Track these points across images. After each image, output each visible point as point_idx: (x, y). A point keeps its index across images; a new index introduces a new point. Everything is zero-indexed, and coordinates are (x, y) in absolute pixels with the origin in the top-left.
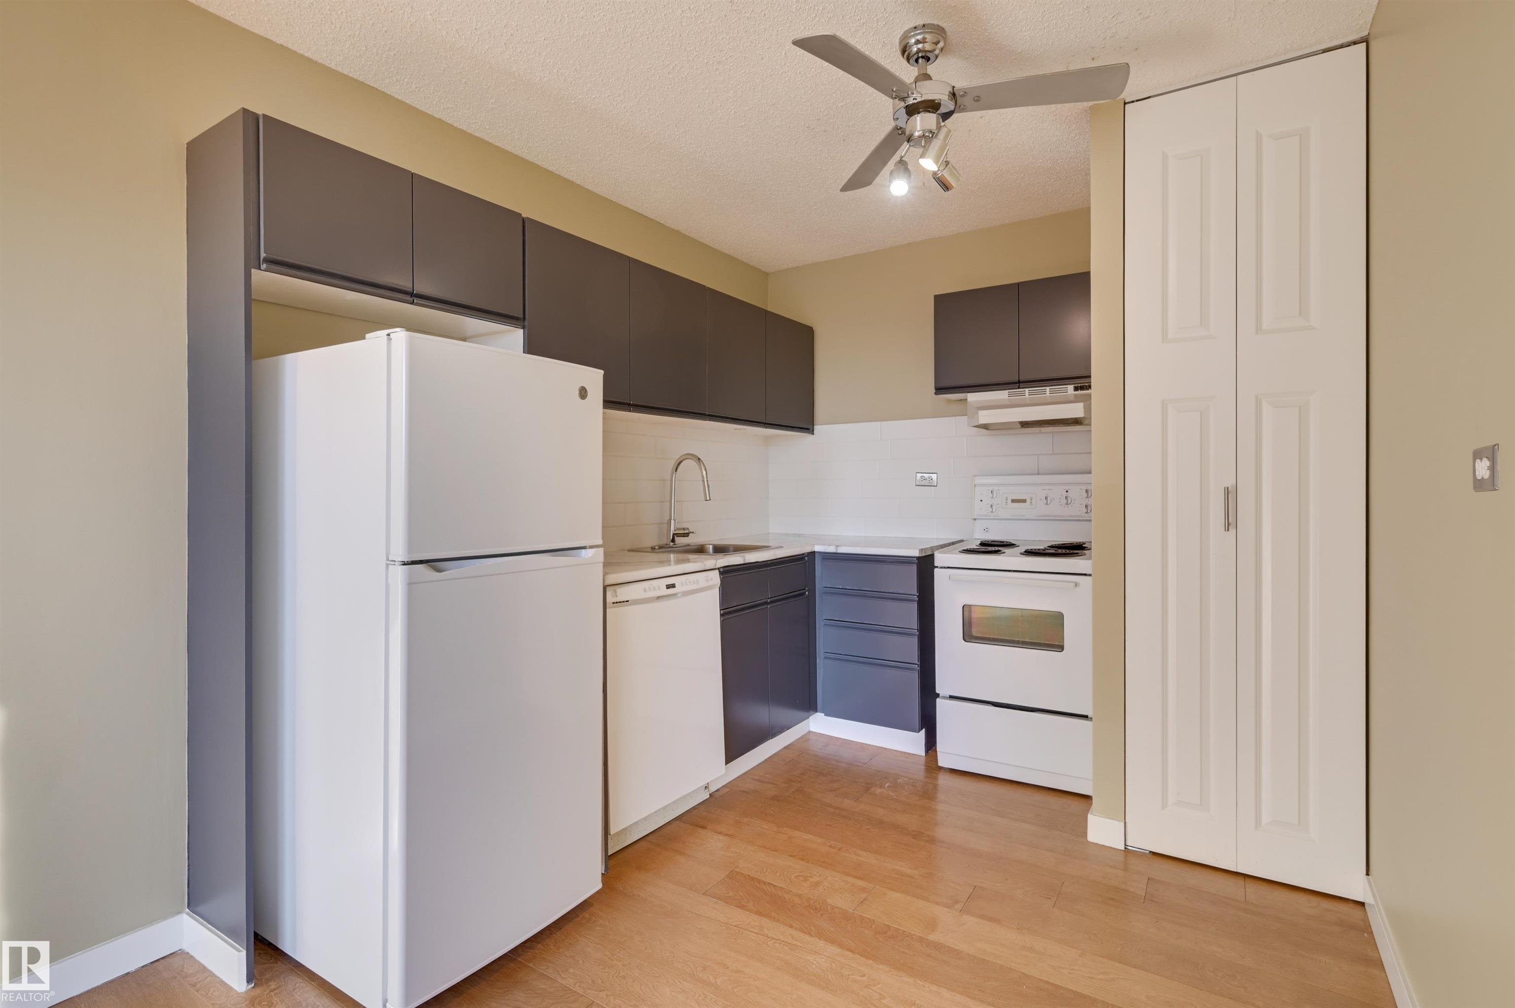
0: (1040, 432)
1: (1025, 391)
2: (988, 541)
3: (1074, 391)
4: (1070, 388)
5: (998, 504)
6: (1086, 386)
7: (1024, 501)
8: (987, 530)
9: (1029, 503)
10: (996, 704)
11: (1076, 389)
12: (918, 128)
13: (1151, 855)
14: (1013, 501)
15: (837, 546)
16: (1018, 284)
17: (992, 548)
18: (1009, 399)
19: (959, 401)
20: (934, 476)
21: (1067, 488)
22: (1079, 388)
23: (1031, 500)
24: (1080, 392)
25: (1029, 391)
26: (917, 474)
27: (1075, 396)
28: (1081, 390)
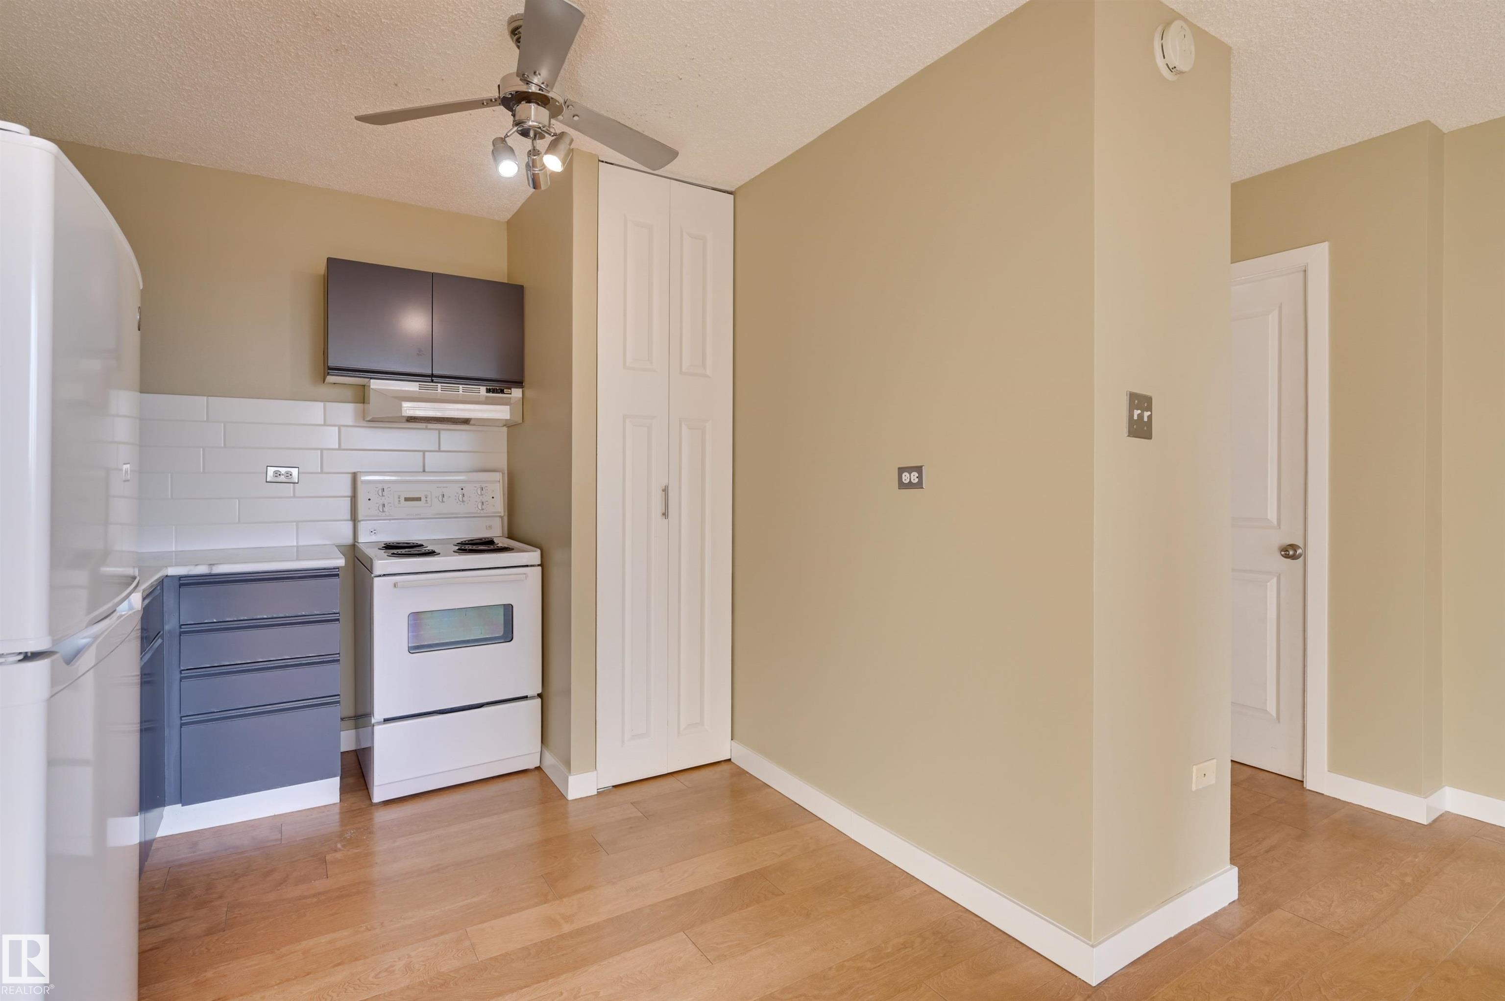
0: (426, 429)
1: (437, 386)
2: (393, 543)
3: (487, 392)
4: (483, 389)
5: (390, 503)
6: (497, 389)
7: (419, 499)
8: (375, 532)
9: (425, 502)
10: (442, 711)
11: (488, 391)
12: (533, 118)
13: (614, 789)
14: (407, 499)
15: (211, 565)
16: (433, 274)
17: (401, 550)
18: (419, 392)
19: (334, 385)
20: (295, 472)
21: (462, 485)
22: (492, 390)
23: (426, 498)
24: (491, 395)
25: (441, 386)
26: (268, 468)
27: (487, 397)
28: (492, 393)
